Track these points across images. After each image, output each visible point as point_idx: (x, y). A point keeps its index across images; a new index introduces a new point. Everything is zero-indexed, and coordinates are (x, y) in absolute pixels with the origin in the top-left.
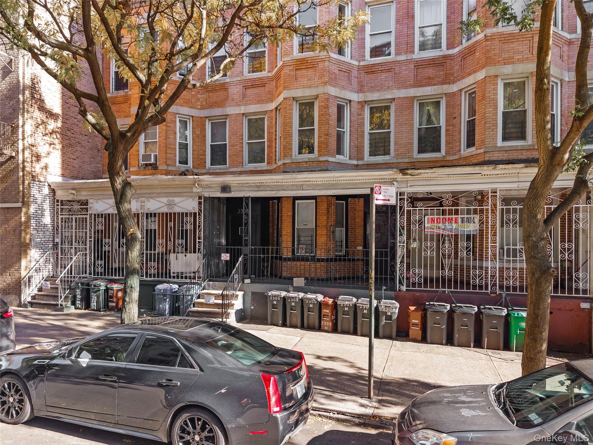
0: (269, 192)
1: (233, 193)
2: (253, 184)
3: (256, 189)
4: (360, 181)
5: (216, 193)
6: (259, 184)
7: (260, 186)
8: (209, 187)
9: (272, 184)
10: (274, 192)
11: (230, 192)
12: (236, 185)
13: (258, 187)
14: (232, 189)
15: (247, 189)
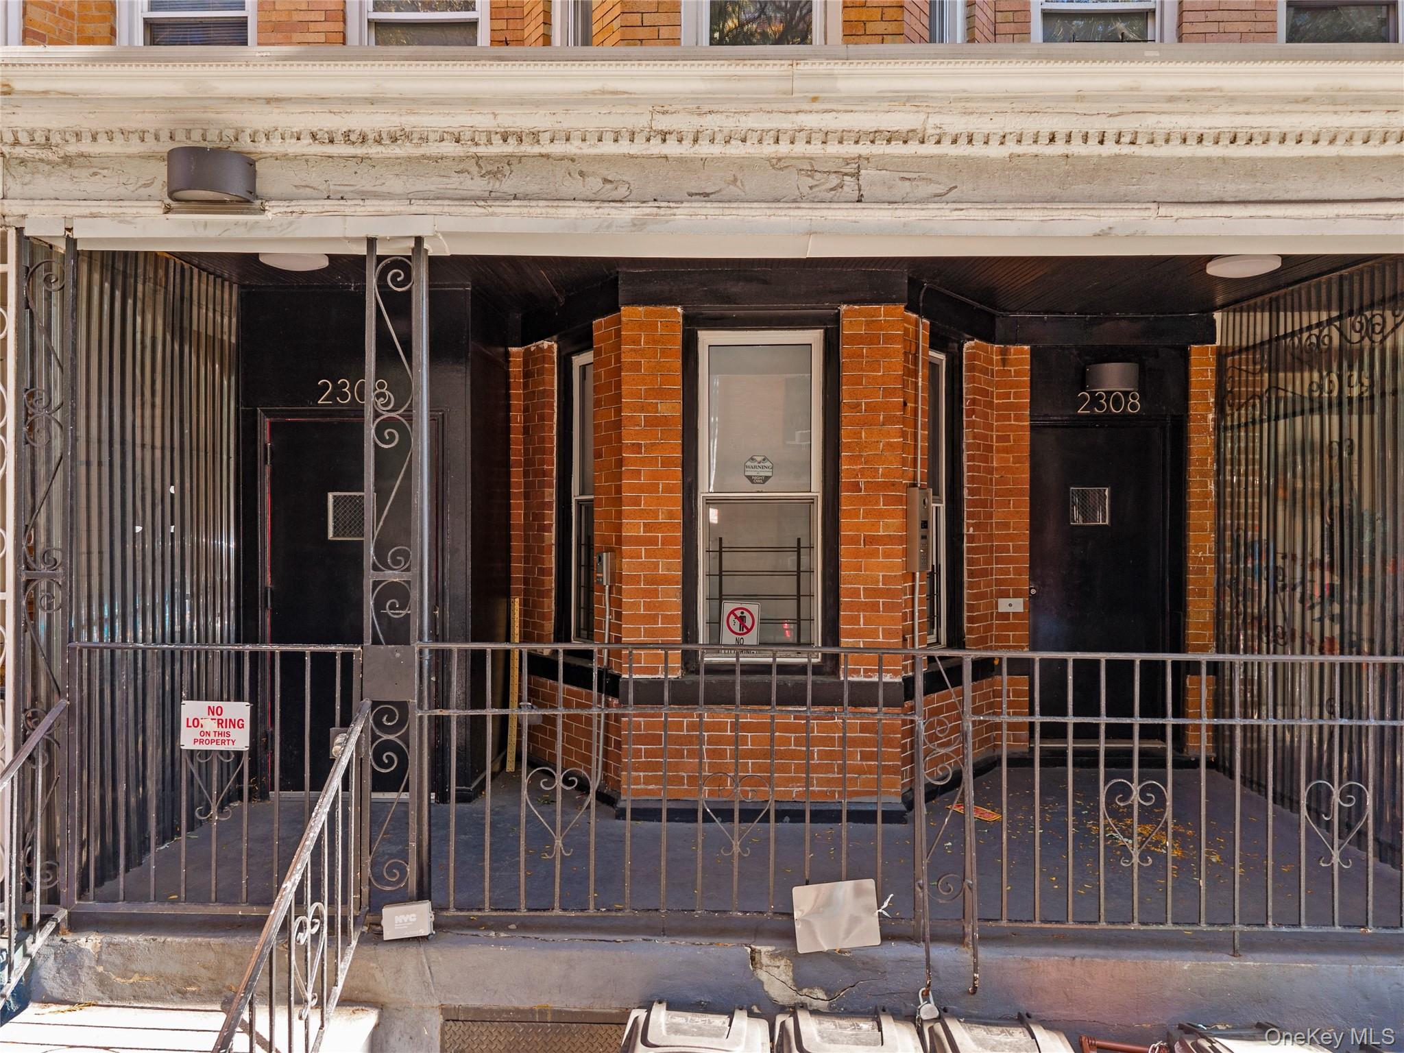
0: (589, 210)
1: (273, 212)
2: (449, 148)
3: (479, 185)
4: (1306, 149)
5: (130, 209)
6: (498, 148)
7: (509, 160)
8: (67, 160)
9: (608, 148)
10: (627, 213)
11: (248, 201)
12: (305, 147)
13: (496, 168)
14: (269, 179)
15: (395, 184)
